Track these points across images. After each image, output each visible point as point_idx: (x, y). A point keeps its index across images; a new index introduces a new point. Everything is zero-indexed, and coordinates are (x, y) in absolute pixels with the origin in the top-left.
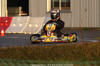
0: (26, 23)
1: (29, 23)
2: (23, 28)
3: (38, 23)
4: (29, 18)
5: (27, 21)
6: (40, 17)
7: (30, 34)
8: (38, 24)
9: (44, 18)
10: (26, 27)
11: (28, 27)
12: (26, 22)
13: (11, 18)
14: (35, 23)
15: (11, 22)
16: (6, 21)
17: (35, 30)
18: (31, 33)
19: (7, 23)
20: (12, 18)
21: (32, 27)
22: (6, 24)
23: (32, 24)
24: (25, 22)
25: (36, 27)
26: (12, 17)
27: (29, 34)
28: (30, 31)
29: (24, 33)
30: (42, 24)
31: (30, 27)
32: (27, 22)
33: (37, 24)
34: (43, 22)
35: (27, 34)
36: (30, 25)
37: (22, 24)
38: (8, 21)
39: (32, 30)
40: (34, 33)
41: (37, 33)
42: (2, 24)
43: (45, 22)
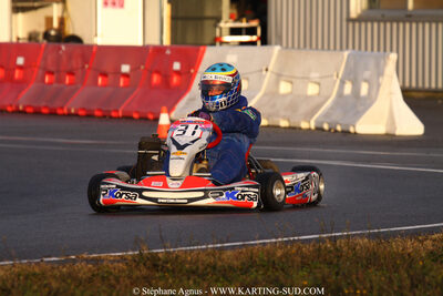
0: (263, 77)
1: (279, 76)
3: (321, 78)
4: (280, 51)
5: (270, 68)
6: (329, 49)
7: (285, 128)
8: (319, 84)
9: (346, 53)
10: (265, 94)
11: (273, 94)
12: (264, 72)
13: (198, 51)
14: (307, 79)
15: (196, 72)
16: (177, 66)
17: (303, 109)
18: (289, 120)
19: (177, 73)
20: (204, 52)
21: (291, 93)
22: (175, 80)
23: (293, 80)
24: (261, 71)
25: (311, 97)
26: (202, 48)
27: (279, 127)
28: (282, 113)
30: (338, 82)
31: (285, 96)
32: (269, 73)
33: (318, 80)
34: (340, 76)
35: (268, 126)
36: (285, 88)
37: (248, 79)
38: (182, 66)
39: (293, 107)
40: (299, 123)
41: (316, 122)
42: (156, 79)
43: (352, 75)
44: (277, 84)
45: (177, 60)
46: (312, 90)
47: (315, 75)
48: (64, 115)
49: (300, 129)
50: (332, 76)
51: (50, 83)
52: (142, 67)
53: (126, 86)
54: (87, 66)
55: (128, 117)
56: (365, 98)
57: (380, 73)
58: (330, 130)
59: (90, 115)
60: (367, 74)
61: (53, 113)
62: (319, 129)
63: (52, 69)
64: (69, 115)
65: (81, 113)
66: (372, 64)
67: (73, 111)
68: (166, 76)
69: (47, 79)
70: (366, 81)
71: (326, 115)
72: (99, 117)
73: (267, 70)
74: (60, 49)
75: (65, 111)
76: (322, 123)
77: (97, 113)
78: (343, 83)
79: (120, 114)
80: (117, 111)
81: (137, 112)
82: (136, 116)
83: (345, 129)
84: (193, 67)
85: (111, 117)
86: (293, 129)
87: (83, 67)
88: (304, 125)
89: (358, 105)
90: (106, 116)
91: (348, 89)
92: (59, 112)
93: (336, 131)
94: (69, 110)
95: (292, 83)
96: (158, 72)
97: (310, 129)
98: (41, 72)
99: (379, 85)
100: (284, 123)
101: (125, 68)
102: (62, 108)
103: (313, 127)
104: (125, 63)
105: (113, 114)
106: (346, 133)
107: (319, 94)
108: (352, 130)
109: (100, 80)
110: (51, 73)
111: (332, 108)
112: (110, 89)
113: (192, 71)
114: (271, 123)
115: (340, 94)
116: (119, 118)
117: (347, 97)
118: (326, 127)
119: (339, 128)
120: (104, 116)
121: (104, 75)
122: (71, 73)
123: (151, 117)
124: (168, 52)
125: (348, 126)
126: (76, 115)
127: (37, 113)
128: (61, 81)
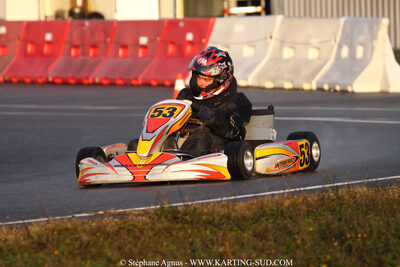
1: (282, 43)
2: (259, 63)
3: (321, 43)
5: (275, 35)
6: (327, 16)
7: (289, 90)
8: (318, 48)
9: (342, 20)
10: (271, 60)
11: (277, 59)
12: (269, 40)
13: (208, 22)
14: (307, 44)
15: (207, 42)
16: (190, 37)
17: (305, 72)
18: (292, 82)
19: (190, 43)
20: (213, 23)
21: (294, 58)
22: (189, 49)
23: (296, 46)
24: (266, 39)
25: (312, 61)
26: (212, 20)
27: (282, 89)
28: (286, 76)
29: (262, 85)
30: (336, 47)
31: (288, 60)
32: (273, 40)
33: (317, 45)
34: (338, 39)
35: (274, 89)
36: (288, 53)
37: (254, 46)
38: (194, 36)
39: (296, 70)
40: (302, 85)
41: (318, 82)
42: (171, 49)
43: (348, 39)
44: (280, 50)
45: (189, 31)
46: (313, 54)
47: (315, 41)
48: (89, 85)
49: (302, 90)
50: (330, 41)
51: (76, 56)
52: (158, 39)
53: (144, 56)
54: (109, 40)
55: (147, 85)
56: (361, 60)
57: (374, 37)
58: (329, 90)
59: (112, 84)
60: (362, 38)
61: (79, 83)
62: (320, 89)
63: (77, 43)
64: (94, 84)
65: (105, 82)
66: (366, 29)
67: (97, 80)
68: (180, 46)
69: (73, 52)
70: (361, 44)
71: (326, 76)
72: (120, 85)
73: (271, 37)
74: (83, 25)
75: (91, 81)
76: (323, 84)
77: (119, 82)
78: (340, 47)
79: (140, 82)
80: (136, 79)
81: (155, 80)
82: (154, 83)
83: (343, 88)
84: (204, 37)
85: (132, 85)
86: (297, 90)
87: (105, 41)
88: (306, 86)
89: (355, 66)
90: (127, 84)
91: (345, 52)
92: (85, 82)
93: (335, 91)
94: (94, 79)
95: (294, 48)
96: (173, 43)
97: (311, 90)
98: (67, 46)
99: (373, 48)
100: (288, 85)
101: (143, 40)
102: (87, 78)
103: (314, 88)
104: (144, 35)
105: (134, 82)
106: (344, 92)
107: (319, 58)
108: (349, 89)
109: (121, 52)
110: (76, 47)
111: (331, 70)
112: (129, 60)
113: (204, 41)
114: (277, 86)
115: (338, 57)
116: (138, 85)
117: (345, 59)
118: (326, 87)
119: (338, 88)
120: (125, 85)
121: (124, 47)
122: (94, 47)
123: (167, 83)
124: (181, 24)
125: (346, 85)
126: (100, 84)
127: (65, 83)
128: (85, 53)
